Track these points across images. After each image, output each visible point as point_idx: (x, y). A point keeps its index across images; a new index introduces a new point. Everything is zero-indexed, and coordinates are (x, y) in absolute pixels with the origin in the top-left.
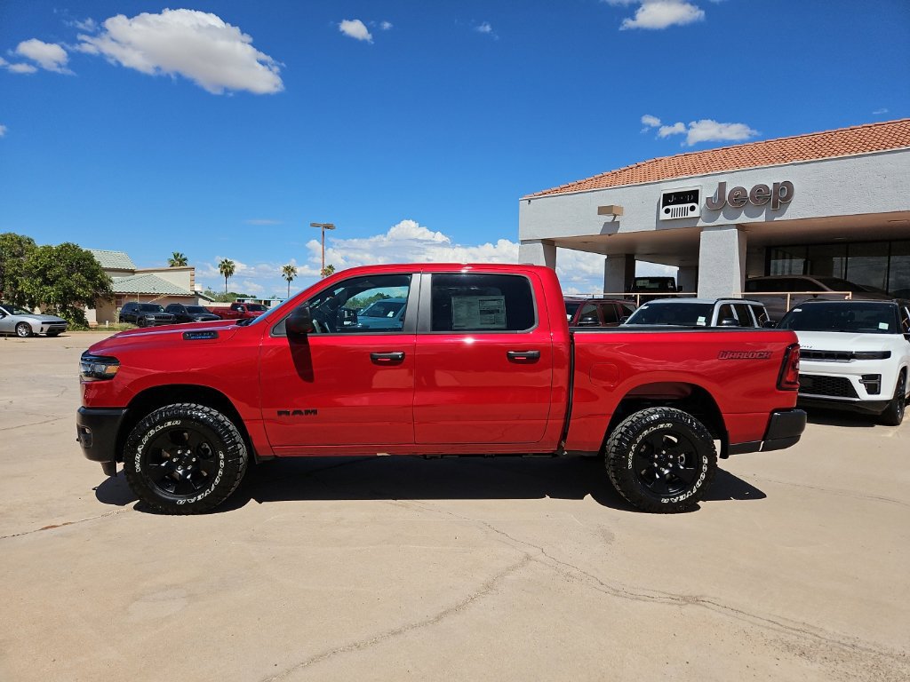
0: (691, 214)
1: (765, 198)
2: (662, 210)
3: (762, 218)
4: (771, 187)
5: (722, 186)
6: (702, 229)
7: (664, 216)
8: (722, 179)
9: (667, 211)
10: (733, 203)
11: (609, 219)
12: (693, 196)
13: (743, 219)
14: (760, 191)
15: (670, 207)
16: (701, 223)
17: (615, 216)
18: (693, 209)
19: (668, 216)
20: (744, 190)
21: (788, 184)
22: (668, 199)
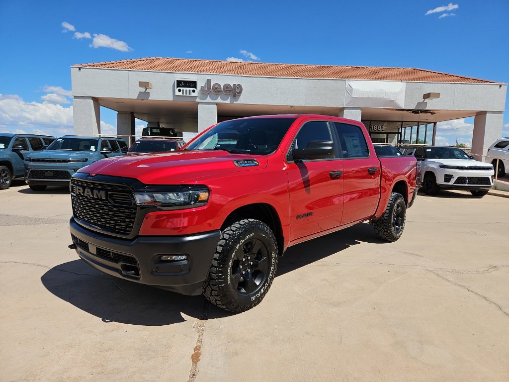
0: (193, 94)
1: (230, 91)
2: (177, 90)
3: (228, 101)
4: (232, 86)
5: (209, 81)
6: (199, 103)
7: (177, 93)
8: (209, 77)
9: (179, 91)
10: (215, 91)
11: (143, 90)
12: (193, 84)
13: (219, 100)
14: (227, 87)
15: (181, 88)
16: (198, 100)
17: (146, 89)
18: (194, 91)
19: (180, 94)
20: (219, 85)
21: (239, 85)
22: (180, 83)
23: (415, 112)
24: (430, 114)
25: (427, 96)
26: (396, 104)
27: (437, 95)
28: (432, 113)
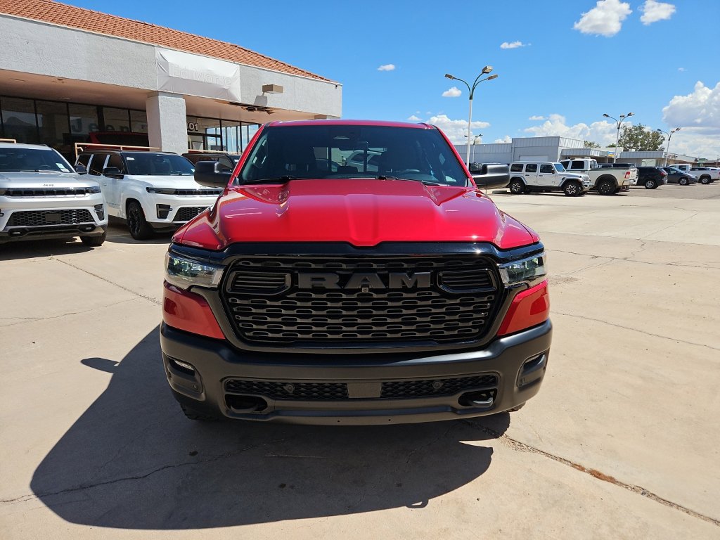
23: (251, 108)
24: (266, 113)
25: (268, 88)
26: (231, 96)
27: (280, 89)
28: (269, 112)
